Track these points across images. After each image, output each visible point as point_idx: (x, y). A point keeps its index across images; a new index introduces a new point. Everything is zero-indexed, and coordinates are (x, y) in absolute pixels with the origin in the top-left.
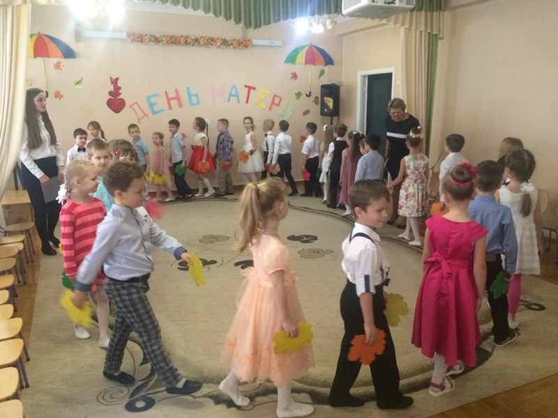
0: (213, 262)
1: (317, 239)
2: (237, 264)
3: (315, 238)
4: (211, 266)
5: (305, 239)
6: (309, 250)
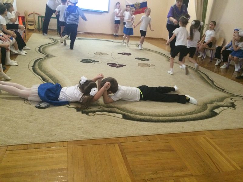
0: (97, 62)
1: (149, 60)
6: (144, 64)
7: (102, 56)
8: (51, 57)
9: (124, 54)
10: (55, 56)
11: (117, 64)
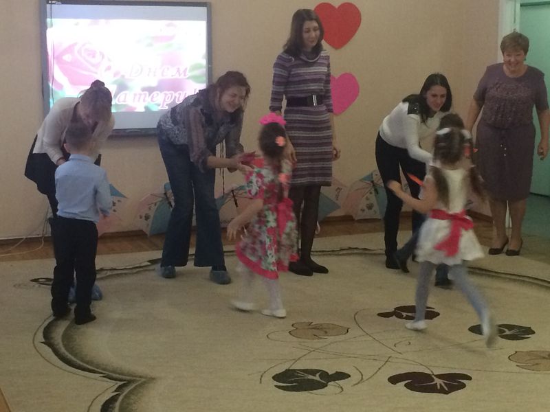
0: (341, 376)
1: (533, 333)
2: (394, 380)
3: (529, 331)
4: (341, 382)
5: (508, 332)
6: (530, 353)
7: (331, 339)
8: (142, 385)
9: (404, 314)
10: (153, 379)
11: (428, 372)
